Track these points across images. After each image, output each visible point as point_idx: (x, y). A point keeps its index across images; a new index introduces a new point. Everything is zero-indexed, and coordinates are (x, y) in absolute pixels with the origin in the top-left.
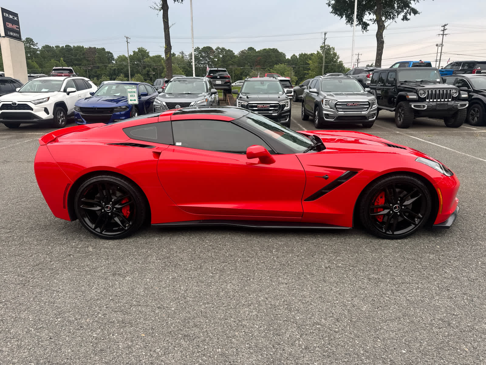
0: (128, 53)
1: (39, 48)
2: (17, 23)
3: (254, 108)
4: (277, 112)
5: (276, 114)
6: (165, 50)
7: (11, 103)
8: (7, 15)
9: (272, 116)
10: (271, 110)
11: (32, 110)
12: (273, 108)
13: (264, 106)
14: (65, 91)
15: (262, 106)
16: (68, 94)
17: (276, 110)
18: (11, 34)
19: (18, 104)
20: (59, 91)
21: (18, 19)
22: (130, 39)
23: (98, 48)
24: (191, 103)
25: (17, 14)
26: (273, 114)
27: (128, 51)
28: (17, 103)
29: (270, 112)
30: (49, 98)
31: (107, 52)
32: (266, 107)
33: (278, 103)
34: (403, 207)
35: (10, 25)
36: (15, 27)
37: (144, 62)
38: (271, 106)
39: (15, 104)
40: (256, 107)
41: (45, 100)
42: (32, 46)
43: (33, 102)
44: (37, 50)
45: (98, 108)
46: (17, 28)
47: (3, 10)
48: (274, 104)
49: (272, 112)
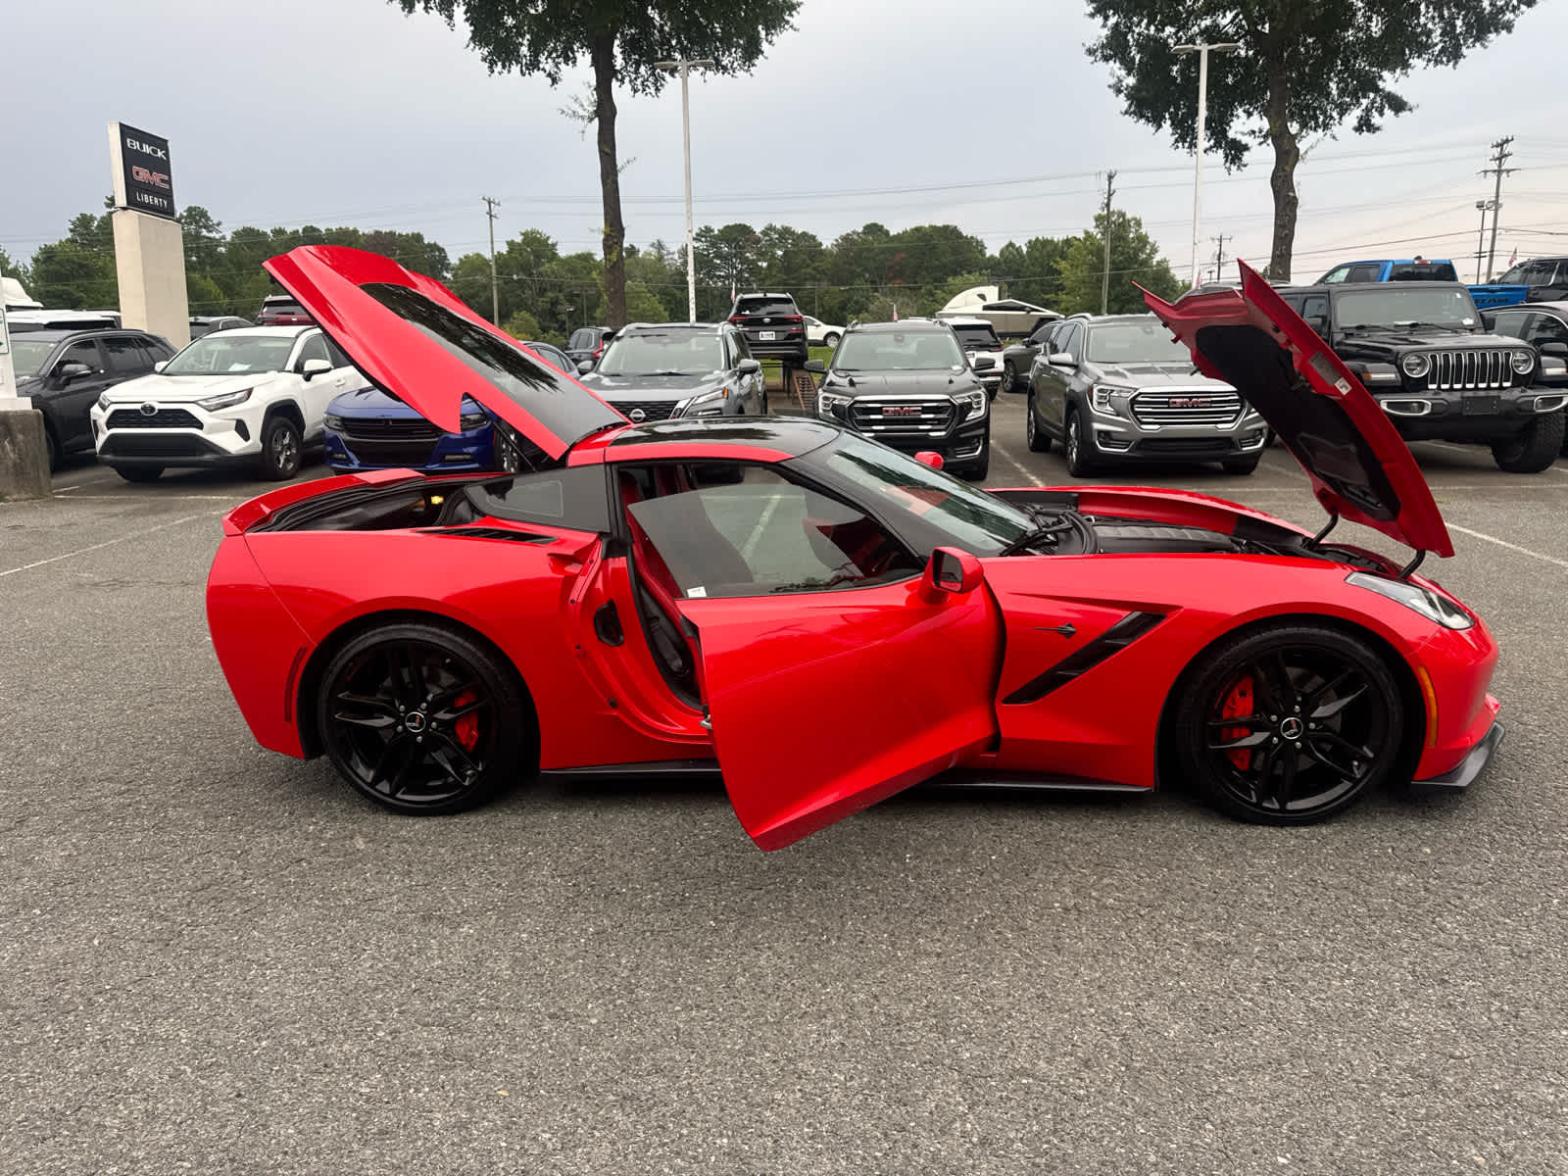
0: (493, 249)
1: (224, 237)
2: (163, 166)
3: (873, 417)
4: (943, 427)
5: (943, 433)
6: (605, 240)
7: (138, 407)
8: (136, 145)
9: (928, 438)
10: (924, 422)
11: (200, 426)
12: (931, 416)
13: (902, 408)
14: (298, 369)
15: (896, 408)
16: (308, 377)
17: (940, 422)
18: (147, 199)
19: (160, 410)
20: (282, 370)
21: (167, 154)
22: (499, 204)
23: (400, 235)
24: (676, 402)
25: (166, 141)
26: (932, 434)
27: (492, 242)
28: (158, 406)
29: (921, 427)
30: (250, 392)
31: (429, 245)
32: (909, 411)
33: (948, 401)
34: (1312, 725)
35: (142, 174)
36: (156, 178)
37: (540, 274)
38: (926, 410)
39: (152, 409)
40: (878, 411)
41: (238, 396)
42: (204, 232)
43: (204, 403)
44: (218, 243)
45: (395, 421)
46: (163, 181)
47: (126, 132)
48: (935, 404)
49: (929, 427)
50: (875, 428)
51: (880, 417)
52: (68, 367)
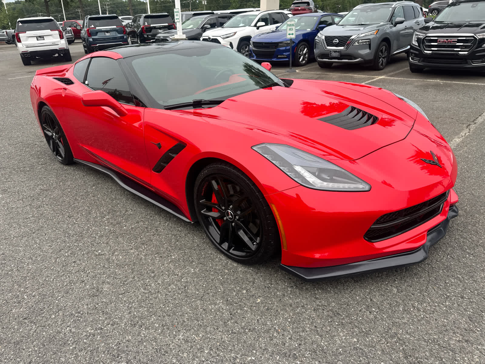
3: (432, 44)
4: (468, 50)
5: (466, 53)
7: (207, 38)
9: (458, 55)
10: (458, 47)
12: (462, 44)
13: (447, 40)
14: (255, 25)
15: (445, 39)
16: (258, 29)
17: (466, 47)
20: (250, 26)
24: (351, 36)
26: (460, 53)
28: (212, 38)
29: (455, 49)
32: (451, 41)
33: (473, 37)
34: (237, 217)
38: (459, 41)
39: (210, 38)
40: (435, 41)
41: (231, 34)
43: (222, 37)
48: (465, 38)
49: (459, 49)
50: (432, 49)
51: (436, 44)
52: (205, 26)
